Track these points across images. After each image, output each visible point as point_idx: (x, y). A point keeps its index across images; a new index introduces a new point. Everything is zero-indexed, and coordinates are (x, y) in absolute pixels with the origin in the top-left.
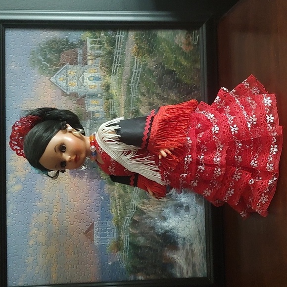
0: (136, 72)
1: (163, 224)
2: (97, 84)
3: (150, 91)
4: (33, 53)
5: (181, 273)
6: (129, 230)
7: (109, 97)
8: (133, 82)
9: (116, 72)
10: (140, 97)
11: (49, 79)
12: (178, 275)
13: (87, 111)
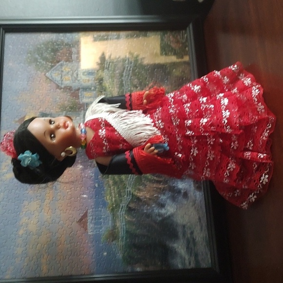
2: (91, 79)
4: (30, 52)
7: (102, 89)
8: (126, 76)
10: (132, 89)
11: (45, 75)
13: (81, 103)
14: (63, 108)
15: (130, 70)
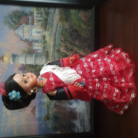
0: (59, 30)
2: (39, 35)
3: (66, 40)
4: (5, 17)
5: (78, 130)
6: (53, 109)
7: (45, 42)
8: (57, 35)
9: (49, 29)
10: (60, 43)
12: (76, 131)
13: (34, 49)
14: (24, 52)
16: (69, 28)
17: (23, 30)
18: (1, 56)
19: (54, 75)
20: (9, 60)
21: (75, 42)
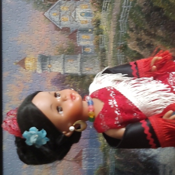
0: (125, 9)
1: (146, 152)
2: (88, 20)
3: (139, 27)
7: (99, 32)
8: (122, 18)
9: (106, 8)
10: (128, 32)
11: (43, 14)
13: (78, 46)
14: (61, 51)
15: (127, 13)
16: (145, 5)
17: (60, 11)
18: (21, 59)
19: (118, 94)
20: (35, 65)
21: (156, 31)
